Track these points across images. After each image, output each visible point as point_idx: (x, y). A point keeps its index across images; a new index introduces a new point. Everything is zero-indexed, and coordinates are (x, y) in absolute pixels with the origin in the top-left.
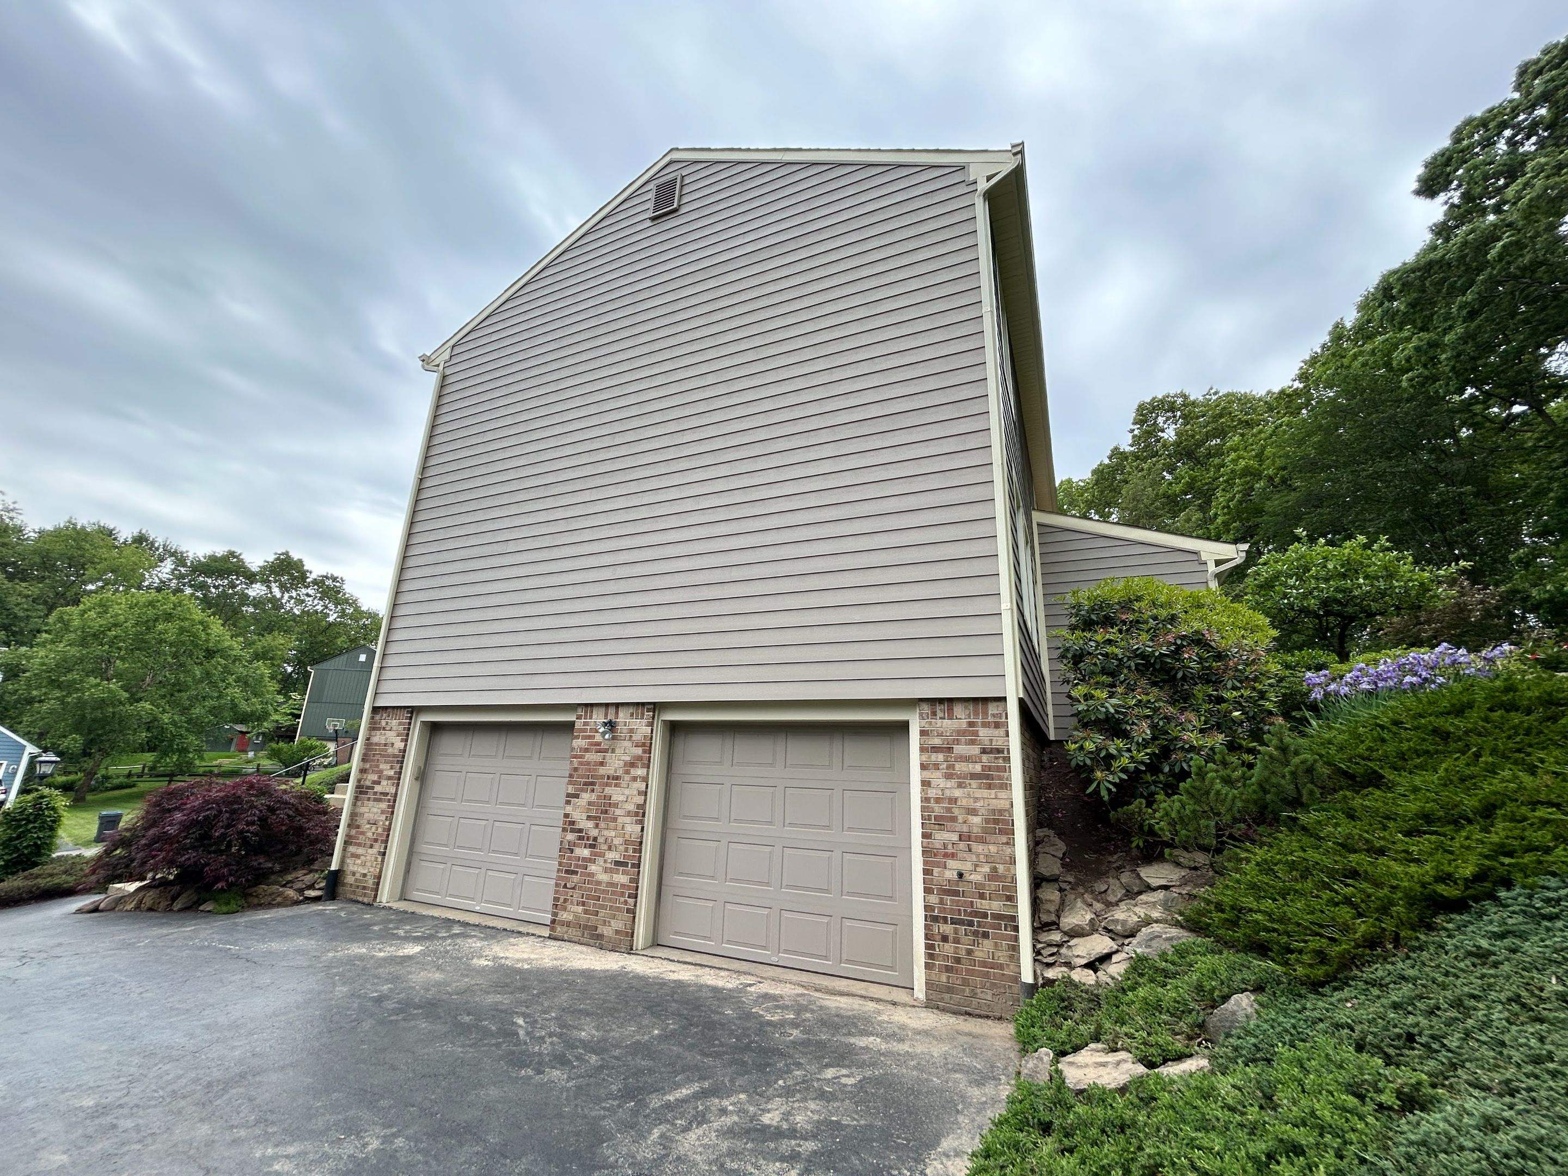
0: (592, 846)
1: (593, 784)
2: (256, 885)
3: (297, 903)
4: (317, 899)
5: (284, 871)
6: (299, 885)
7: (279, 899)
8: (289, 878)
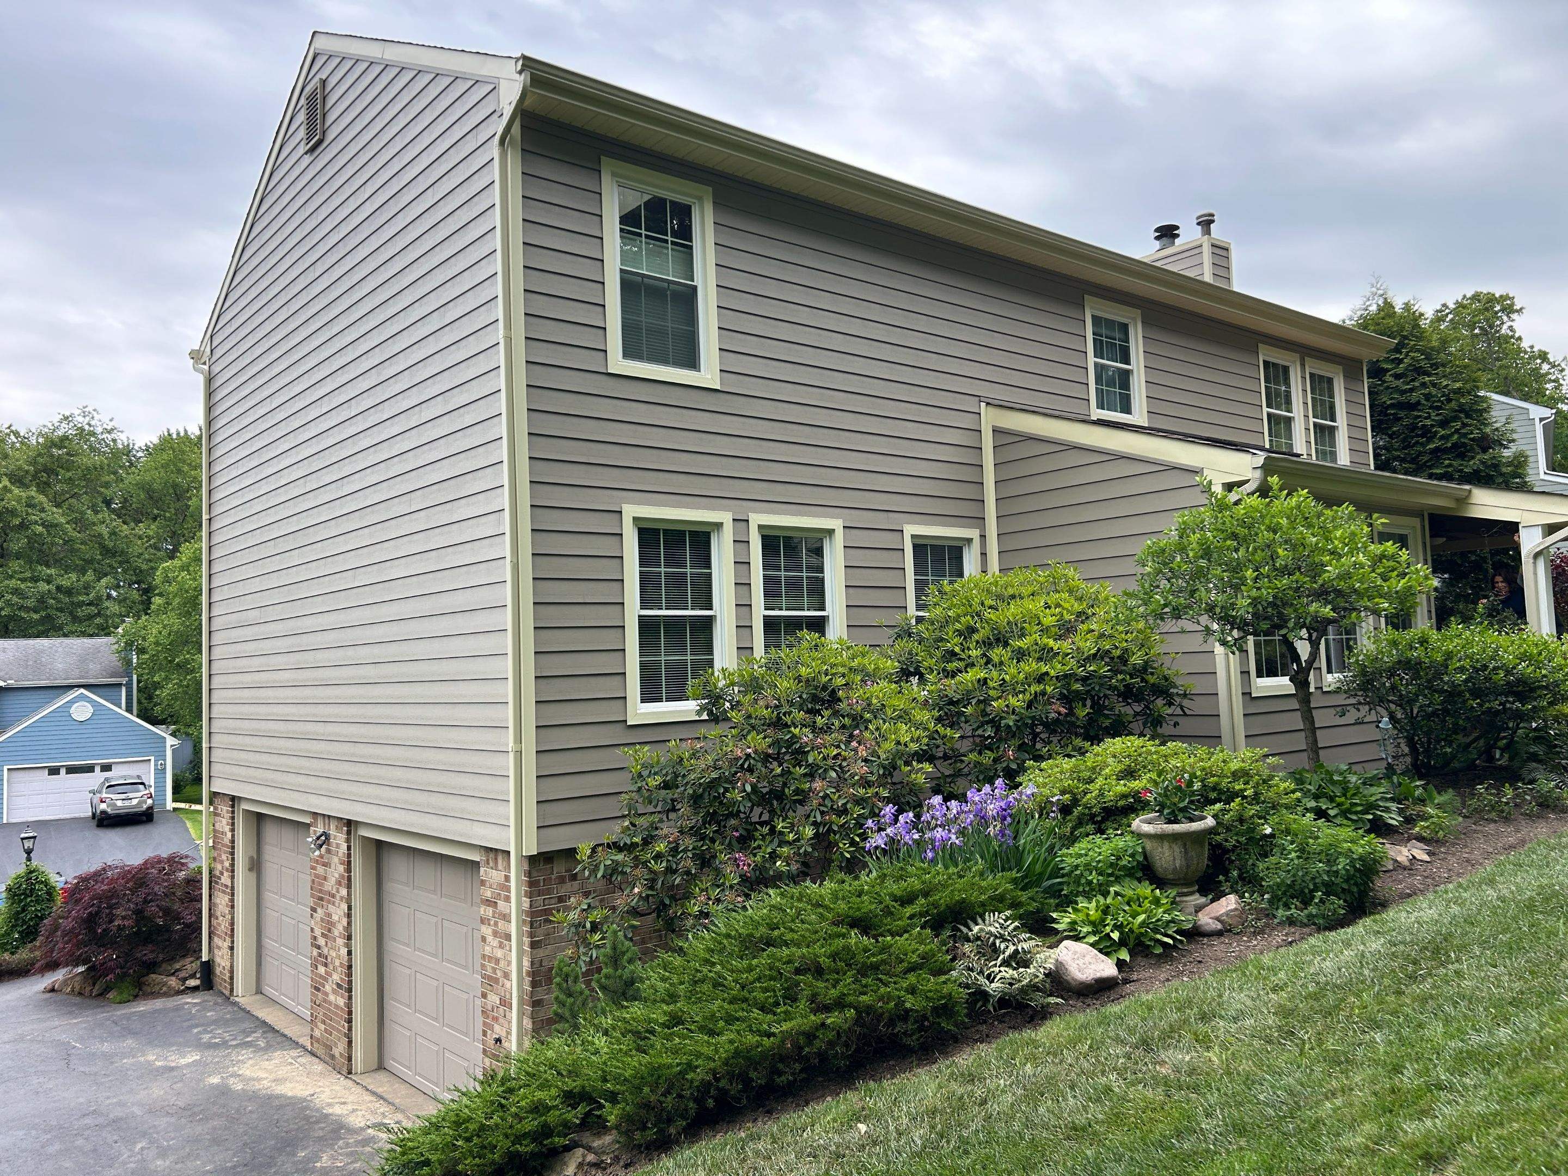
0: (326, 965)
1: (321, 899)
2: (148, 974)
3: (179, 993)
4: (195, 989)
5: (172, 959)
6: (183, 974)
7: (164, 989)
8: (177, 966)
